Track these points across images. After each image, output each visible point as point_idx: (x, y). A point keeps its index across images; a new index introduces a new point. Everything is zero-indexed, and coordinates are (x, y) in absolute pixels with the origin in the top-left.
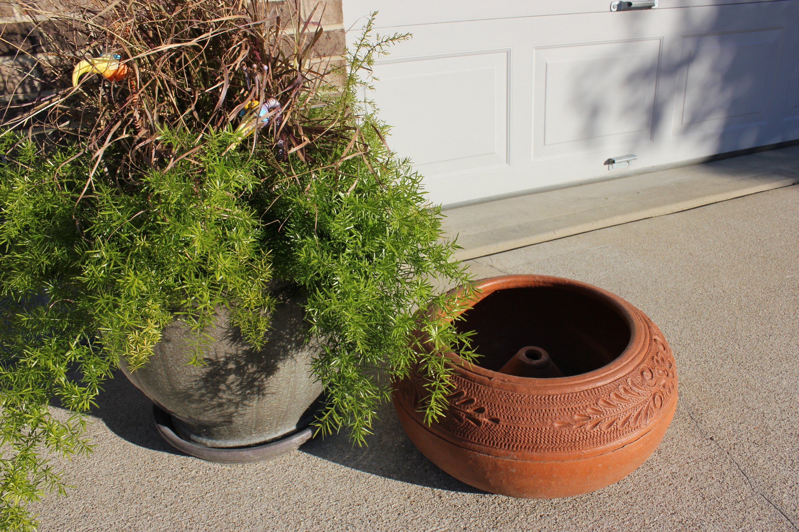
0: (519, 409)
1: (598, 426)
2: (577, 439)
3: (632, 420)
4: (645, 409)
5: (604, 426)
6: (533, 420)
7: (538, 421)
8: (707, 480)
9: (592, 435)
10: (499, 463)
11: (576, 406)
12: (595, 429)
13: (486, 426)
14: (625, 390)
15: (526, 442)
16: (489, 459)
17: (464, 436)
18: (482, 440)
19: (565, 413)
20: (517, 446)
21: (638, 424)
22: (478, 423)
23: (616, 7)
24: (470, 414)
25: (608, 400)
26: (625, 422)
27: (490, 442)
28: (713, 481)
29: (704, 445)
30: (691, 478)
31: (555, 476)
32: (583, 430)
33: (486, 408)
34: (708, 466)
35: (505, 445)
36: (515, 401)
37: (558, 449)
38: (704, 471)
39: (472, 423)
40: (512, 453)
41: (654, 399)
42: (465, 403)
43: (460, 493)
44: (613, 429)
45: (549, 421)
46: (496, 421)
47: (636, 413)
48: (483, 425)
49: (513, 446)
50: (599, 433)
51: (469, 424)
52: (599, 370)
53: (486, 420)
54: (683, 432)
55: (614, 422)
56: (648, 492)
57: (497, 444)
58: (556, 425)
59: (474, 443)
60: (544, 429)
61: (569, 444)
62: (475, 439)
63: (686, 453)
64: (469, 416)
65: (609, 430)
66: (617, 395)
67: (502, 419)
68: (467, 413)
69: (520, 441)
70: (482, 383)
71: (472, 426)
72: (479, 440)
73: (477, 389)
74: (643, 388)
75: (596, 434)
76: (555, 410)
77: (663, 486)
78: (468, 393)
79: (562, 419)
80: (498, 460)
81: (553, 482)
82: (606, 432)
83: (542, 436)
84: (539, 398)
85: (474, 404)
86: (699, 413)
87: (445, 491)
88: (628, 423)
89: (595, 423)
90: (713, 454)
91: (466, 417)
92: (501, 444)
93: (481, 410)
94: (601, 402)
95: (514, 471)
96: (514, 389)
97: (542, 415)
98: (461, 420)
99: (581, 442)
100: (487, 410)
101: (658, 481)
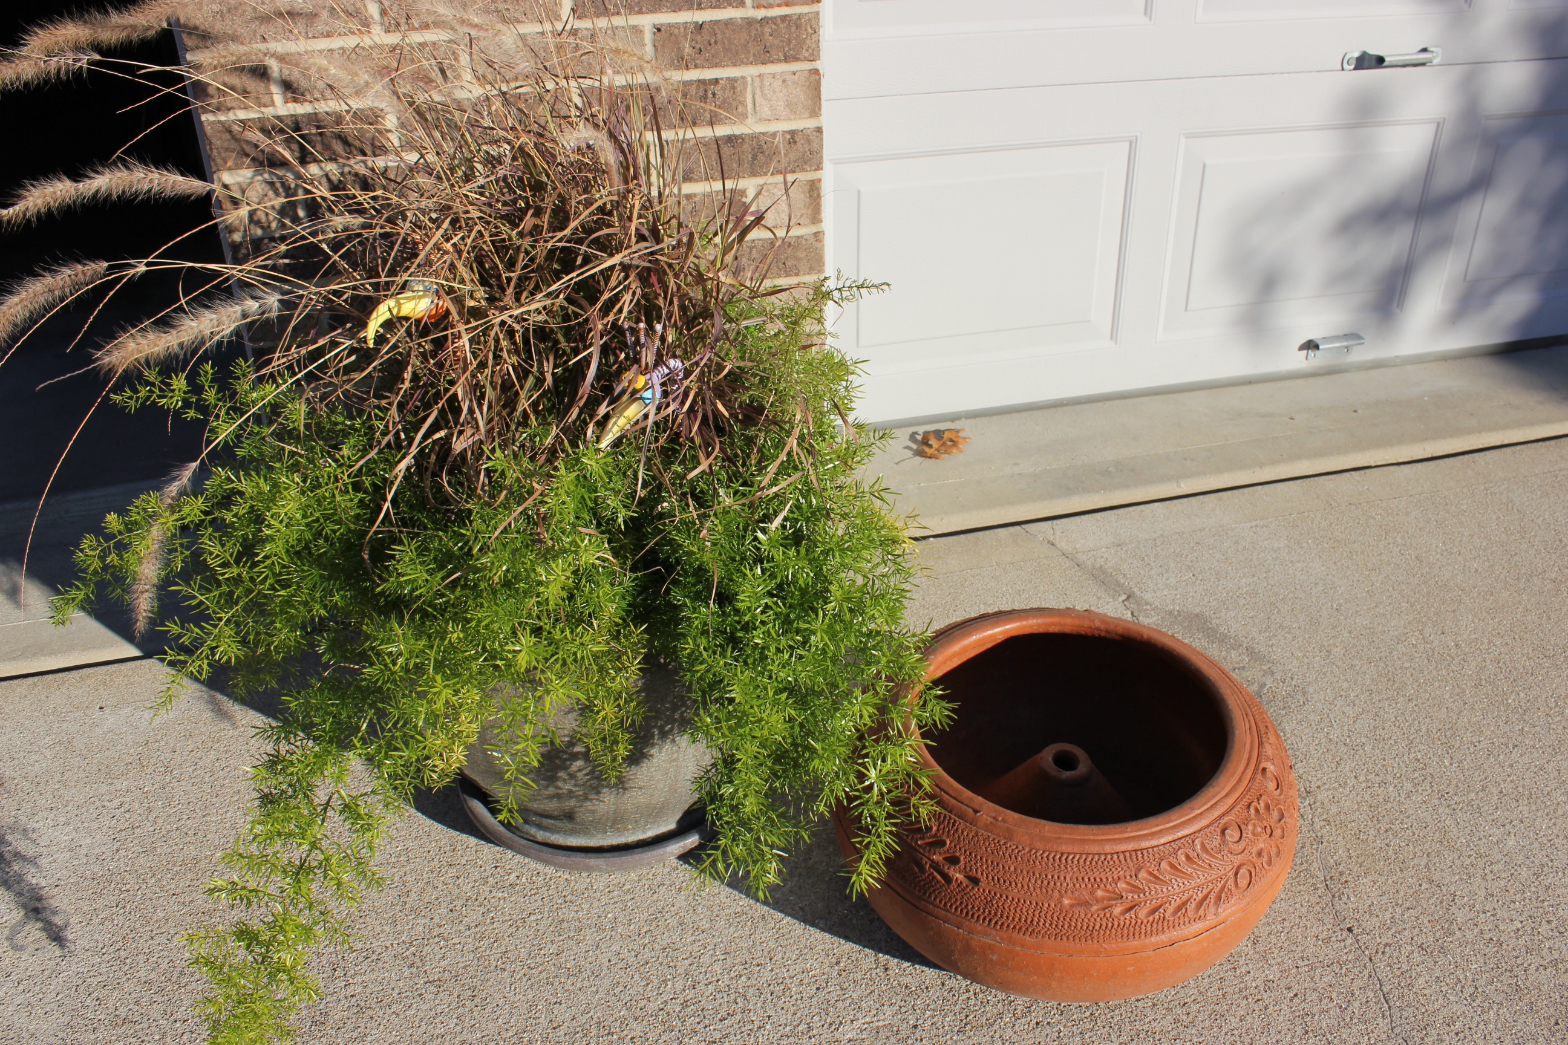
0: (1012, 869)
1: (1133, 912)
2: (1097, 927)
3: (1192, 906)
4: (1217, 890)
5: (1142, 913)
6: (1032, 889)
7: (1038, 891)
8: (1321, 1001)
9: (1122, 924)
10: (973, 943)
11: (1103, 875)
12: (1127, 916)
13: (959, 886)
14: (1188, 857)
15: (1017, 919)
16: (958, 934)
17: (924, 894)
18: (951, 906)
19: (1083, 886)
20: (1002, 924)
21: (1201, 912)
22: (948, 879)
23: (1354, 62)
24: (937, 864)
25: (1156, 872)
26: (1179, 909)
27: (962, 911)
28: (1330, 1005)
29: (1334, 939)
30: (1296, 995)
31: (1057, 975)
32: (1108, 915)
33: (962, 858)
34: (1329, 978)
35: (984, 919)
36: (1007, 855)
37: (1064, 938)
38: (1320, 985)
39: (939, 877)
40: (994, 932)
41: (1236, 874)
42: (932, 845)
43: (917, 966)
44: (1157, 917)
45: (1056, 893)
46: (975, 881)
47: (1200, 895)
48: (954, 884)
49: (996, 923)
50: (1134, 922)
51: (934, 877)
52: (1152, 820)
53: (960, 876)
54: (1304, 910)
55: (1160, 906)
57: (973, 916)
58: (1066, 902)
59: (938, 907)
60: (1046, 905)
61: (1083, 932)
62: (940, 902)
63: (1300, 948)
64: (935, 866)
65: (1151, 918)
66: (1172, 865)
67: (983, 879)
68: (932, 861)
69: (1008, 918)
70: (962, 816)
71: (938, 882)
72: (945, 904)
73: (954, 825)
74: (1219, 856)
75: (1128, 922)
76: (1068, 878)
77: (1245, 1002)
78: (938, 830)
79: (1077, 894)
80: (972, 938)
81: (1054, 983)
82: (1145, 921)
83: (1042, 914)
84: (1045, 855)
85: (945, 848)
86: (1343, 879)
87: (896, 960)
88: (1184, 910)
89: (1128, 906)
90: (1345, 957)
91: (931, 866)
92: (979, 917)
93: (953, 860)
94: (1143, 874)
95: (995, 958)
96: (1010, 835)
97: (1045, 883)
98: (922, 869)
99: (1102, 932)
100: (962, 862)
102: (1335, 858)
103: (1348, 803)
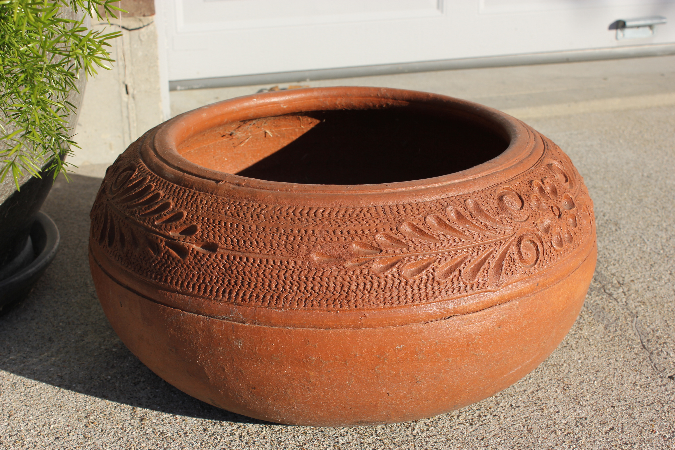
0: (254, 228)
1: (395, 269)
2: (353, 287)
3: (467, 269)
4: (498, 255)
5: (407, 271)
6: (275, 246)
7: (282, 248)
8: (641, 433)
9: (383, 284)
10: (215, 328)
11: (357, 228)
12: (389, 273)
13: (195, 257)
14: (459, 215)
15: (259, 285)
16: (198, 321)
17: (160, 280)
18: (188, 286)
19: (335, 239)
20: (244, 294)
21: (479, 278)
22: (182, 252)
24: (173, 239)
25: (420, 226)
26: (451, 270)
27: (199, 287)
28: (653, 436)
29: (653, 384)
30: (612, 429)
31: (313, 358)
32: (365, 272)
33: (199, 226)
34: (650, 414)
35: (224, 292)
36: (249, 215)
37: (316, 303)
38: (640, 422)
39: (175, 254)
40: (236, 308)
41: (519, 243)
42: (168, 221)
44: (425, 277)
45: (304, 248)
46: (213, 248)
47: (476, 259)
48: (190, 257)
49: (237, 294)
50: (397, 281)
51: (170, 255)
53: (197, 248)
54: (620, 364)
55: (428, 265)
56: (521, 441)
57: (211, 291)
58: (315, 257)
59: (175, 291)
60: (293, 263)
61: (337, 295)
62: (177, 283)
63: (615, 392)
64: (172, 242)
65: (417, 277)
66: (440, 221)
67: (221, 244)
68: (168, 237)
69: (249, 285)
70: (203, 189)
71: (174, 259)
72: (182, 285)
73: (193, 197)
74: (498, 219)
75: (390, 282)
76: (317, 232)
77: (553, 435)
78: (176, 205)
79: (327, 248)
80: (213, 322)
81: (312, 374)
82: (411, 281)
83: (288, 275)
84: (291, 211)
85: (182, 221)
86: (662, 341)
88: (457, 273)
89: (390, 263)
90: (667, 398)
91: (166, 243)
92: (218, 291)
93: (190, 231)
94: (406, 228)
95: (240, 344)
96: (254, 197)
97: (291, 238)
98: (157, 249)
99: (360, 295)
100: (199, 230)
101: (548, 427)
102: (651, 327)
103: (663, 291)
